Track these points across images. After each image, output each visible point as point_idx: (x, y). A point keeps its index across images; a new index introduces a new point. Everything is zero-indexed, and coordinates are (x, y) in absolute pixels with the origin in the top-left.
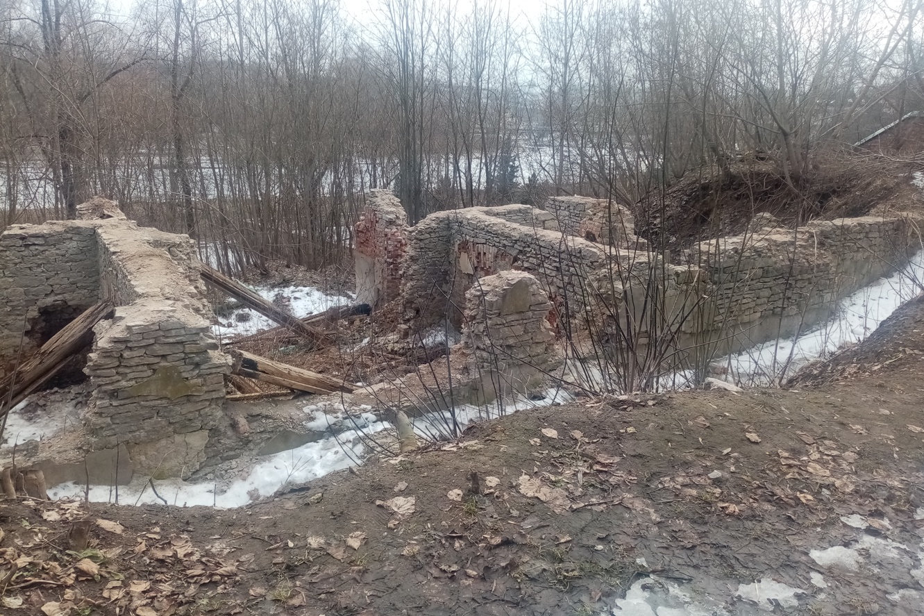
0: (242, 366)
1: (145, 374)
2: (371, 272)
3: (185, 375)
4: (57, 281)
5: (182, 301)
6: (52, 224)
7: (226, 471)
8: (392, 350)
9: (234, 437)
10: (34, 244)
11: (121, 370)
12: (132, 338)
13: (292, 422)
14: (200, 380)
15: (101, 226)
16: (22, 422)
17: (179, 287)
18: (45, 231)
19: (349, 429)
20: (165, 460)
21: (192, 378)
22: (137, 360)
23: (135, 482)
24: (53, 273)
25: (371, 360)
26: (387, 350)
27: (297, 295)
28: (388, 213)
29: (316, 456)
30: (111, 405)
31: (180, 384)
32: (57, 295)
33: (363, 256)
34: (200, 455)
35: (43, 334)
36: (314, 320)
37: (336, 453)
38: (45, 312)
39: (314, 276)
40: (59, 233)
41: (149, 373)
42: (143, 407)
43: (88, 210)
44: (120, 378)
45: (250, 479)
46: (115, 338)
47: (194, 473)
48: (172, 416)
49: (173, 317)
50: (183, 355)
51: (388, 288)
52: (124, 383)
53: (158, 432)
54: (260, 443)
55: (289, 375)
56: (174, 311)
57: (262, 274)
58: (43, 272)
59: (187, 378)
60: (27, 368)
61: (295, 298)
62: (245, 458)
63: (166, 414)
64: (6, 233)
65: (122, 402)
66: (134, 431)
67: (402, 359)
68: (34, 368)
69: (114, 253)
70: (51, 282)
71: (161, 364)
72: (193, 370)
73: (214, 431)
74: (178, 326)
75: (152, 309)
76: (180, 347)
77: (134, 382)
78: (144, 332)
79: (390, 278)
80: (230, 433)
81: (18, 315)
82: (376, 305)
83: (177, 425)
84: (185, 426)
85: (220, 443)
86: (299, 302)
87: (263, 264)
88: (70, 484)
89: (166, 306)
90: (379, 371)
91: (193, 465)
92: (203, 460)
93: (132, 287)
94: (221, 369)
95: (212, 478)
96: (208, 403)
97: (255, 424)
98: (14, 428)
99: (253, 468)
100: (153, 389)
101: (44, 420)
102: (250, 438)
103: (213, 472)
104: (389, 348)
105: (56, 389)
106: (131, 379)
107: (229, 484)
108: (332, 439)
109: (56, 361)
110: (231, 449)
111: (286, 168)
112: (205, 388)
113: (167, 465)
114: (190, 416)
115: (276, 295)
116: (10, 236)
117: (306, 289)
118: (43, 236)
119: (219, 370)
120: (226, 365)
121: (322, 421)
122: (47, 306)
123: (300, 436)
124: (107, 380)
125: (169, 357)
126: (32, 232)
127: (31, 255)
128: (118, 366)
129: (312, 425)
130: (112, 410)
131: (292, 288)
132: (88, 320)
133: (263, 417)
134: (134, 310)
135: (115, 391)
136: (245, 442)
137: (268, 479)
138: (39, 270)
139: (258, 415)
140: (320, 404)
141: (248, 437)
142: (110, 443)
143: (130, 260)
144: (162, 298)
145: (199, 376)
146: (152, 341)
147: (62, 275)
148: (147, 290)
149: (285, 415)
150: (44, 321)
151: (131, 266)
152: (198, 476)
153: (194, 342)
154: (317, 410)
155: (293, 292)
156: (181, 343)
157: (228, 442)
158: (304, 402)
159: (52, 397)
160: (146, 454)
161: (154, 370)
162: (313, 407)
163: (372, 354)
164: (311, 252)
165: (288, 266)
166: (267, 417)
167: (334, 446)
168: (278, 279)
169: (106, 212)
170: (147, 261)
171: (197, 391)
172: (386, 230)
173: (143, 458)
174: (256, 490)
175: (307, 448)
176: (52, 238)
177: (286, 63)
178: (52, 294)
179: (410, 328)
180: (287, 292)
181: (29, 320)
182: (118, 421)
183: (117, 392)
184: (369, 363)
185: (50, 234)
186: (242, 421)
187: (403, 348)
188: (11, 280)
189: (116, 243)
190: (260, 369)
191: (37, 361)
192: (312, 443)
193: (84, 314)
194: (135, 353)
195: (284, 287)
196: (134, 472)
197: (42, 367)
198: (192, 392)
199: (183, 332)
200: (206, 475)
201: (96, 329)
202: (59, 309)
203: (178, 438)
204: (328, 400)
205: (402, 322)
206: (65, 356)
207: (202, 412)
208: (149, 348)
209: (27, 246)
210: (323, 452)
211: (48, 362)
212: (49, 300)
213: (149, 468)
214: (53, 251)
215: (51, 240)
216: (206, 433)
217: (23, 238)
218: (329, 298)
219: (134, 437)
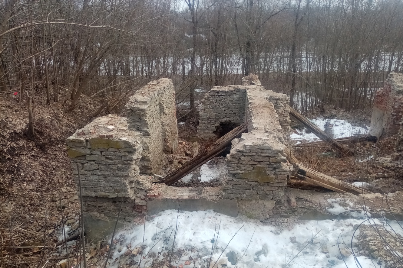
0: (298, 173)
1: (249, 169)
2: (381, 118)
3: (268, 172)
4: (228, 112)
5: (273, 134)
6: (230, 86)
7: (281, 223)
8: (386, 166)
9: (288, 207)
10: (222, 95)
11: (239, 165)
12: (246, 151)
13: (320, 206)
14: (275, 176)
15: (249, 89)
16: (208, 168)
17: (274, 125)
18: (226, 90)
19: (353, 217)
20: (253, 210)
21: (271, 174)
22: (247, 162)
23: (238, 217)
24: (227, 108)
25: (373, 169)
26: (383, 165)
27: (337, 123)
28: (399, 87)
29: (330, 228)
30: (233, 180)
31: (265, 177)
32: (227, 117)
33: (378, 109)
34: (270, 211)
35: (220, 133)
36: (343, 140)
37: (343, 230)
38: (222, 124)
39: (348, 115)
40: (232, 91)
41: (251, 168)
42: (247, 184)
43: (246, 80)
44: (238, 168)
45: (292, 231)
46: (238, 150)
47: (266, 219)
48: (259, 191)
49: (266, 143)
50: (268, 163)
51: (390, 129)
52: (239, 171)
53: (252, 197)
54: (301, 213)
55: (323, 181)
56: (267, 140)
57: (321, 111)
58: (223, 107)
59: (269, 174)
60: (209, 150)
61: (336, 125)
62: (292, 219)
63: (256, 189)
64: (212, 90)
65: (238, 180)
66: (241, 194)
67: (393, 173)
68: (212, 150)
69: (250, 103)
70: (225, 112)
71: (257, 165)
72: (272, 171)
73: (278, 202)
74: (268, 148)
75: (257, 137)
76: (267, 159)
77: (244, 171)
78: (252, 149)
79: (392, 123)
80: (286, 204)
81: (212, 124)
82: (380, 137)
83: (261, 196)
84: (264, 197)
85: (281, 208)
86: (337, 127)
87: (322, 107)
88: (212, 210)
89: (264, 136)
90: (376, 178)
91: (266, 216)
92: (271, 214)
93: (252, 123)
94: (286, 173)
95: (274, 224)
96: (277, 188)
97: (300, 203)
98: (205, 171)
99: (295, 225)
100: (252, 177)
101: (215, 169)
102: (296, 210)
103: (275, 221)
104: (385, 165)
105: (222, 157)
106: (243, 170)
107: (281, 230)
108: (342, 221)
109: (221, 148)
110: (286, 213)
111: (343, 59)
112: (277, 181)
113: (254, 213)
114: (268, 192)
115: (326, 123)
116: (213, 91)
117: (342, 121)
118: (225, 92)
119: (285, 173)
120: (290, 171)
121: (338, 209)
122: (223, 122)
123: (323, 215)
124: (232, 169)
125: (261, 163)
126: (221, 90)
127: (220, 100)
128: (238, 163)
129: (331, 210)
130: (233, 182)
131: (335, 120)
132: (235, 133)
133: (304, 200)
134: (250, 136)
135: (236, 174)
136: (293, 211)
137: (302, 234)
138: (222, 106)
139: (302, 198)
140: (338, 199)
141: (295, 208)
142: (230, 197)
143: (255, 108)
144: (264, 131)
145: (275, 174)
146: (254, 154)
147: (230, 109)
148: (258, 126)
149: (317, 201)
150: (222, 128)
151: (254, 112)
152: (268, 221)
153: (275, 157)
154: (336, 202)
155: (335, 122)
156: (268, 157)
157: (284, 208)
158: (329, 196)
159: (220, 160)
160: (245, 205)
161: (254, 168)
162: (333, 200)
163: (373, 166)
164: (348, 102)
165: (335, 109)
166: (307, 200)
167: (342, 225)
168: (329, 115)
169: (252, 82)
170: (262, 110)
171: (272, 181)
172: (396, 96)
173: (244, 207)
174: (294, 238)
175: (326, 222)
176: (228, 93)
177: (353, 5)
178: (226, 117)
179: (400, 155)
180: (332, 121)
181: (216, 127)
182: (235, 188)
183: (236, 175)
184: (371, 171)
185: (228, 91)
186: (293, 200)
187: (394, 166)
188: (211, 110)
189: (252, 98)
190: (307, 175)
191: (213, 148)
192: (329, 220)
193: (234, 130)
194: (246, 158)
195: (331, 119)
196: (239, 212)
197: (215, 150)
198: (270, 181)
199: (270, 151)
200: (271, 222)
201: (233, 142)
202: (228, 123)
203: (261, 202)
204: (343, 197)
205: (396, 151)
206: (224, 147)
207: (274, 192)
208: (253, 157)
209: (219, 96)
210: (335, 227)
211: (218, 148)
212: (224, 120)
213: (246, 212)
214: (228, 98)
215: (228, 94)
216: (274, 202)
217: (218, 92)
218: (354, 127)
219: (241, 196)
